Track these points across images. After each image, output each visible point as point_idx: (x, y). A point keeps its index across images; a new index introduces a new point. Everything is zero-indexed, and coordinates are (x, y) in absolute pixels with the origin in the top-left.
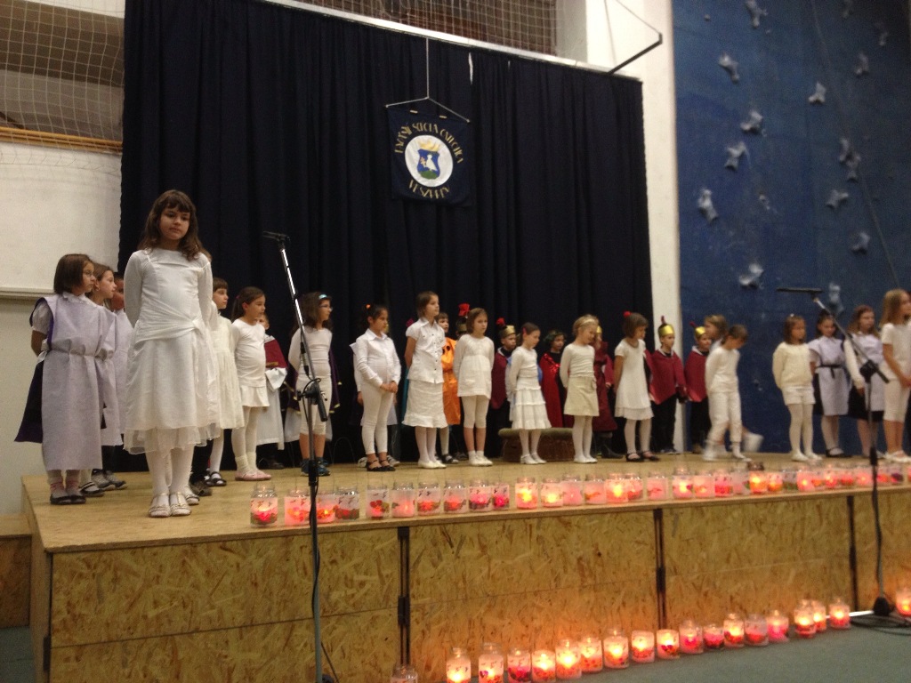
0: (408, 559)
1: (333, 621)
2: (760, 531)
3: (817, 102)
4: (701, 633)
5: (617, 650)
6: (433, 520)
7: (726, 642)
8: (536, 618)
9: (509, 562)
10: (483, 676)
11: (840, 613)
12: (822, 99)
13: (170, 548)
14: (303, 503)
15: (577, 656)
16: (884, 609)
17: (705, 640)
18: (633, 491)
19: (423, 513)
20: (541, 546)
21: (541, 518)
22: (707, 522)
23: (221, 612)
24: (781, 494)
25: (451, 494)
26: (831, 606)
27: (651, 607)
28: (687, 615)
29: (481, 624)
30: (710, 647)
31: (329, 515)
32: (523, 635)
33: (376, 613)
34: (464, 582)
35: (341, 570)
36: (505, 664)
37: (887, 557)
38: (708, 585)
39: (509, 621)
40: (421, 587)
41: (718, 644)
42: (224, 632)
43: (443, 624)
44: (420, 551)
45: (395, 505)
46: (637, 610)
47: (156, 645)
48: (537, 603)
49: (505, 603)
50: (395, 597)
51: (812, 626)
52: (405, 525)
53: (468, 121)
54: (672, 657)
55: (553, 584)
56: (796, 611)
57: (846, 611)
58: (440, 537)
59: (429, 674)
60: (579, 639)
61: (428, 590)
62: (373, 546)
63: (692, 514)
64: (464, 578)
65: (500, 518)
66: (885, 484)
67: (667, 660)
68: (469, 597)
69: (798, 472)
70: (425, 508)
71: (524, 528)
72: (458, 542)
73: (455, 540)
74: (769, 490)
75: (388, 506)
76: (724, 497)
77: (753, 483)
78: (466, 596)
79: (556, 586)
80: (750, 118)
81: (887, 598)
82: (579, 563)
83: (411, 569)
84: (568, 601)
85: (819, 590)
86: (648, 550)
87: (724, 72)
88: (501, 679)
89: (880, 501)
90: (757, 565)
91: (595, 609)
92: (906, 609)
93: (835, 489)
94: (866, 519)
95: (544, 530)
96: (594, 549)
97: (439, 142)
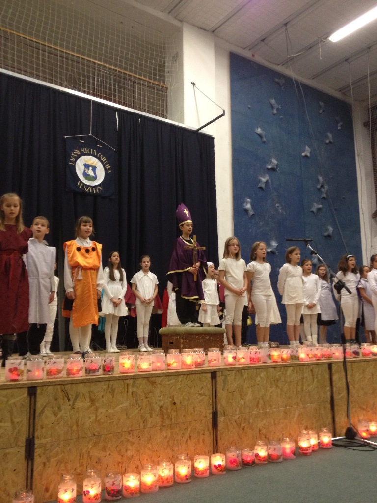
0: (35, 411)
2: (277, 386)
3: (306, 156)
4: (240, 455)
5: (183, 470)
6: (55, 382)
7: (256, 461)
8: (130, 450)
9: (111, 411)
10: (85, 495)
11: (327, 439)
12: (308, 154)
15: (155, 476)
16: (351, 434)
17: (242, 459)
18: (199, 360)
19: (50, 377)
20: (134, 398)
21: (135, 379)
22: (245, 380)
24: (289, 362)
25: (71, 363)
26: (320, 434)
27: (208, 438)
28: (231, 443)
29: (89, 456)
30: (246, 464)
32: (120, 463)
33: (8, 451)
34: (77, 426)
36: (103, 484)
37: (352, 402)
38: (244, 423)
39: (109, 453)
40: (44, 430)
41: (251, 462)
43: (60, 456)
44: (45, 404)
45: (29, 371)
46: (199, 441)
48: (131, 439)
49: (107, 440)
51: (309, 448)
52: (34, 385)
53: (115, 150)
54: (221, 473)
55: (142, 425)
56: (299, 438)
57: (329, 437)
58: (61, 394)
59: (47, 495)
60: (158, 464)
61: (50, 432)
62: (8, 401)
63: (236, 376)
64: (77, 423)
65: (106, 379)
66: (350, 357)
67: (218, 475)
68: (80, 437)
69: (299, 349)
70: (52, 373)
71: (123, 386)
72: (74, 397)
73: (72, 395)
74: (282, 360)
75: (22, 372)
76: (255, 364)
77: (273, 355)
78: (78, 436)
79: (144, 426)
80: (271, 162)
81: (353, 428)
82: (160, 410)
83: (36, 418)
84: (152, 437)
85: (313, 424)
86: (207, 400)
87: (258, 136)
88: (99, 496)
89: (347, 367)
90: (275, 408)
91: (170, 442)
92: (364, 434)
93: (320, 360)
94: (340, 378)
95: (137, 387)
96: (171, 400)
97: (97, 160)
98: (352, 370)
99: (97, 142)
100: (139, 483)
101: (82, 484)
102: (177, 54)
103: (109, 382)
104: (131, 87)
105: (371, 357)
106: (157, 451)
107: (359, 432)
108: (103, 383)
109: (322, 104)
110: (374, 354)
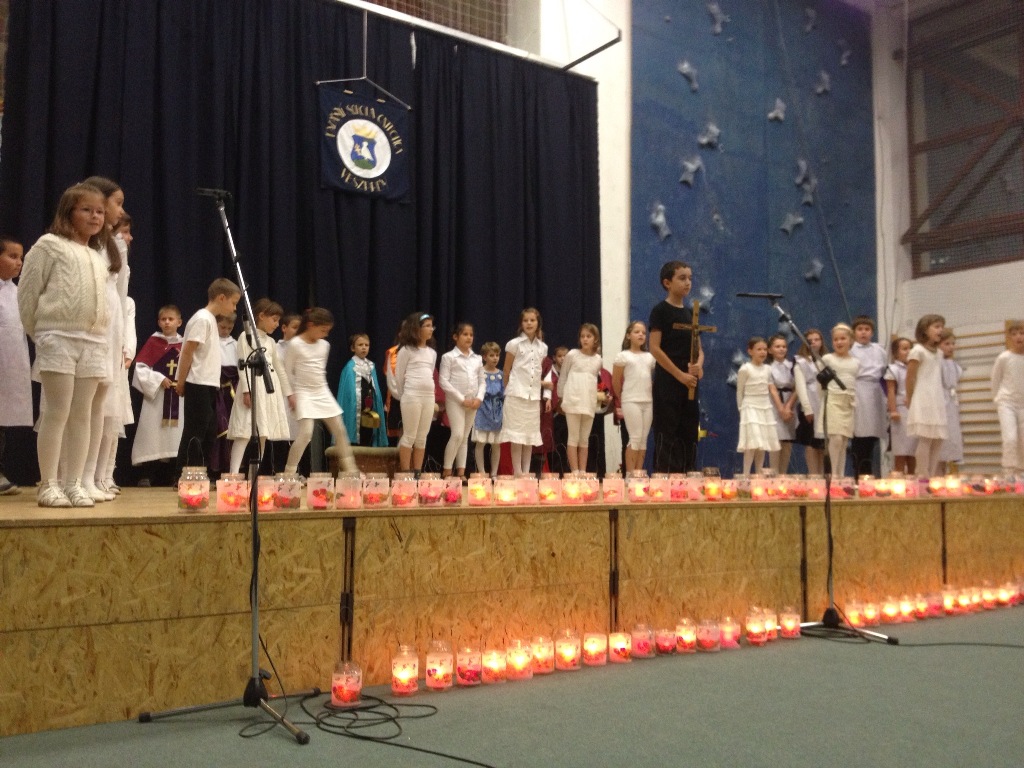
0: (353, 552)
1: (269, 616)
2: (714, 537)
3: (776, 119)
4: (653, 637)
5: (569, 652)
6: (381, 512)
7: (679, 648)
8: (487, 619)
9: (460, 560)
10: (431, 675)
11: (791, 623)
12: (781, 116)
13: (88, 529)
14: (238, 487)
15: (529, 656)
16: (832, 622)
17: (657, 645)
18: (589, 492)
19: (370, 505)
20: (494, 544)
21: (494, 514)
22: (662, 525)
23: (144, 603)
24: (735, 500)
25: (400, 486)
26: (782, 615)
27: (604, 612)
28: (639, 620)
29: (428, 623)
30: (662, 651)
31: (267, 503)
33: (316, 609)
34: (413, 578)
35: (280, 561)
36: (455, 662)
37: (837, 570)
38: (661, 590)
39: (458, 621)
40: (367, 580)
41: (670, 649)
42: (146, 624)
43: (389, 622)
44: (367, 544)
45: (340, 495)
46: (589, 614)
47: (70, 636)
48: (488, 603)
49: (455, 602)
50: (338, 591)
51: (764, 633)
52: (352, 515)
53: (409, 108)
54: (624, 660)
55: (505, 586)
56: (748, 618)
57: (796, 621)
58: (389, 531)
59: (371, 676)
60: (532, 640)
61: (374, 586)
62: (316, 537)
63: (648, 517)
64: (412, 573)
65: (452, 512)
67: (619, 664)
68: (417, 595)
69: (752, 481)
70: (373, 500)
71: (477, 524)
72: (407, 536)
73: (404, 533)
74: (723, 496)
75: (332, 496)
76: (679, 501)
77: (708, 489)
78: (414, 594)
79: (508, 586)
80: (707, 131)
81: (837, 610)
82: (532, 563)
83: (356, 563)
84: (519, 602)
85: (770, 599)
86: (602, 552)
88: (450, 678)
89: (832, 513)
90: (709, 572)
91: (546, 612)
92: (856, 621)
93: (787, 499)
94: (818, 530)
95: (498, 526)
96: (547, 549)
97: (376, 128)
98: (841, 518)
99: (377, 94)
100: (505, 665)
101: (427, 660)
103: (455, 516)
105: (875, 498)
107: (847, 617)
108: (448, 518)
109: (811, 12)
110: (880, 494)
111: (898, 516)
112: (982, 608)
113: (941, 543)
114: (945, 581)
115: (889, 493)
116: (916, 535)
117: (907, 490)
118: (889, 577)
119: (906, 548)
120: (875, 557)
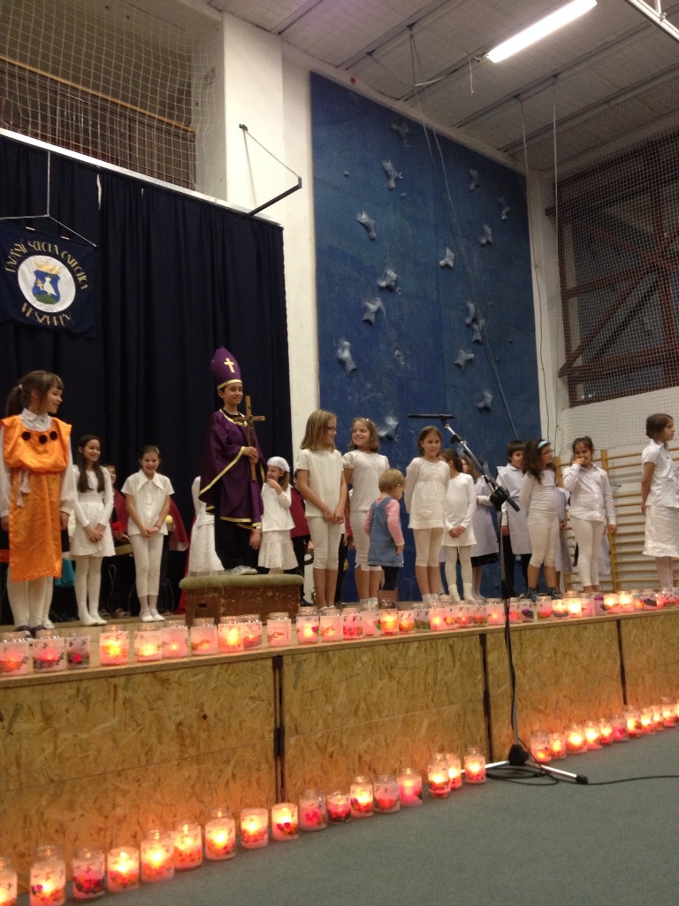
2: (391, 677)
3: (447, 266)
4: (323, 804)
5: (221, 836)
7: (354, 813)
8: (120, 805)
9: (84, 736)
10: (34, 893)
11: (476, 766)
12: (451, 264)
15: (167, 851)
16: (519, 756)
17: (328, 811)
18: (251, 636)
20: (128, 711)
21: (130, 675)
22: (333, 669)
24: (413, 634)
25: (5, 650)
26: (465, 758)
27: (267, 776)
28: (308, 783)
29: (41, 820)
30: (334, 819)
32: (101, 829)
34: (19, 765)
36: (69, 869)
37: (520, 700)
38: (334, 745)
39: (79, 812)
41: (344, 815)
46: (249, 782)
48: (122, 786)
49: (77, 790)
51: (447, 783)
53: (95, 245)
54: (289, 837)
55: (143, 759)
56: (429, 767)
57: (481, 763)
60: (174, 827)
63: (317, 661)
64: (18, 760)
65: (74, 678)
66: (516, 620)
67: (283, 842)
68: (24, 786)
69: (431, 610)
71: (106, 690)
72: (11, 713)
73: (6, 710)
74: (400, 630)
76: (353, 639)
77: (385, 623)
78: (21, 785)
79: (147, 761)
80: (386, 275)
81: (523, 746)
82: (178, 730)
84: (162, 779)
85: (453, 741)
86: (265, 707)
87: (362, 229)
88: (61, 894)
89: (512, 638)
90: (388, 716)
91: (197, 787)
92: (541, 756)
93: (467, 627)
94: (499, 659)
95: (134, 690)
96: (198, 710)
97: (60, 264)
98: (521, 644)
99: (60, 231)
100: (137, 865)
101: (29, 871)
102: (213, 70)
103: (79, 682)
104: (125, 129)
105: (553, 620)
106: (172, 805)
107: (532, 752)
108: (67, 685)
109: (474, 173)
110: (559, 615)
111: (577, 637)
112: (662, 727)
113: (619, 662)
114: (625, 702)
115: (566, 614)
116: (595, 655)
117: (583, 609)
118: (572, 702)
119: (587, 670)
120: (556, 683)
